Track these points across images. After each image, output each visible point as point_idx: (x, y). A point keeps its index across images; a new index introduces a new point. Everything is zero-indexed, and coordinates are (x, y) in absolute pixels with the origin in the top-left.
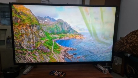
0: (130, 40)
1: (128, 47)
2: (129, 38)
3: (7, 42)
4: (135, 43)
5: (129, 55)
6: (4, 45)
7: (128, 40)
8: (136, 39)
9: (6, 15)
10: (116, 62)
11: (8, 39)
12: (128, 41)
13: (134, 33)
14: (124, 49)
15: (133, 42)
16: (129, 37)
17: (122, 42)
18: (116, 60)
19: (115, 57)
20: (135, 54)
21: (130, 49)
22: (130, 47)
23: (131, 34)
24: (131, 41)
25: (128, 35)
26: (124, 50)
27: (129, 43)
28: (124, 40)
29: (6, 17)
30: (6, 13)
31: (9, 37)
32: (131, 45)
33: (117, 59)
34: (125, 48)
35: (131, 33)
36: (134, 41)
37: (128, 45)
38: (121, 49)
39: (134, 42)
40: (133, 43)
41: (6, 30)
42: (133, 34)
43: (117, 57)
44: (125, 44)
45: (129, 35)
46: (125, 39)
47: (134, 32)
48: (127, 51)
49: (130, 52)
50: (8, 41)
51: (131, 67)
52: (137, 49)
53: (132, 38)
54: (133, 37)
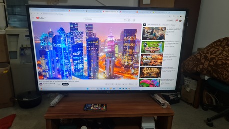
0: (211, 55)
1: (206, 67)
2: (211, 51)
3: (21, 55)
4: (218, 61)
5: (207, 78)
6: (17, 59)
7: (207, 55)
8: (220, 54)
9: (17, 11)
10: (188, 86)
11: (22, 49)
12: (207, 57)
13: (219, 44)
14: (201, 69)
15: (215, 58)
16: (210, 49)
17: (199, 57)
18: (188, 84)
19: (187, 79)
20: (216, 76)
21: (210, 69)
22: (209, 66)
23: (214, 46)
24: (213, 56)
25: (209, 46)
26: (199, 70)
27: (208, 60)
28: (201, 55)
29: (16, 15)
30: (17, 9)
31: (24, 47)
32: (212, 64)
33: (189, 82)
34: (201, 67)
35: (214, 43)
36: (217, 56)
37: (207, 63)
38: (195, 69)
39: (217, 59)
40: (215, 60)
41: (18, 36)
42: (218, 46)
43: (190, 80)
44: (203, 61)
45: (211, 46)
46: (204, 53)
47: (219, 41)
48: (205, 72)
49: (209, 74)
50: (23, 52)
51: (210, 95)
52: (219, 70)
53: (214, 52)
54: (216, 50)
